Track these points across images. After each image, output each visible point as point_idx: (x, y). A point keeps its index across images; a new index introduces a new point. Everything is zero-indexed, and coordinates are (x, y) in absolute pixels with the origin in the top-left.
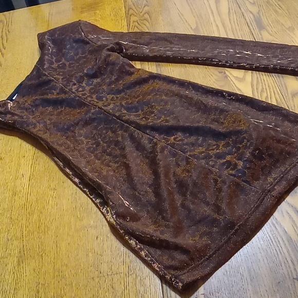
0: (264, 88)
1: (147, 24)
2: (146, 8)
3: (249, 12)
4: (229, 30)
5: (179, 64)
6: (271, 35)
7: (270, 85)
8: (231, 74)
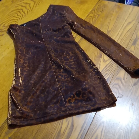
0: (110, 69)
1: (94, 19)
2: (100, 13)
3: (136, 35)
4: (121, 38)
5: (89, 42)
6: (134, 49)
7: (113, 70)
8: (103, 57)
